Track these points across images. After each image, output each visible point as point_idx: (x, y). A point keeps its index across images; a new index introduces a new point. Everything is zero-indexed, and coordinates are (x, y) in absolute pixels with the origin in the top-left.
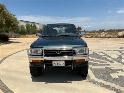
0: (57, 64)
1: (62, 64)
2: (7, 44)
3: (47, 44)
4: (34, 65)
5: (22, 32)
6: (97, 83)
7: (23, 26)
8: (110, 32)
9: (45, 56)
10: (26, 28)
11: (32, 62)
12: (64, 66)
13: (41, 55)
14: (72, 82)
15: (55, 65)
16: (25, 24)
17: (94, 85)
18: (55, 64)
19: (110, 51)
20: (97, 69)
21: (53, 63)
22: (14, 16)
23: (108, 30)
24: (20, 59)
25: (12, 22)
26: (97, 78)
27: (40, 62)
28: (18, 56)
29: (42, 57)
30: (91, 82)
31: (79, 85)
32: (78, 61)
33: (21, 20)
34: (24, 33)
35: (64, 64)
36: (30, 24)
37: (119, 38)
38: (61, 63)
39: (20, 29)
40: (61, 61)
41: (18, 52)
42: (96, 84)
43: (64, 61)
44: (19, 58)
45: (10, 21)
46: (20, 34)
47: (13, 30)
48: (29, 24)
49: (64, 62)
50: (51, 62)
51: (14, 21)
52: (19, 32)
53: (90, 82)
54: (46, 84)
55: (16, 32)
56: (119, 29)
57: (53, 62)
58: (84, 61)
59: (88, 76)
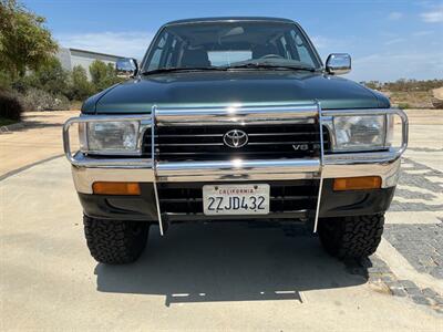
0: (226, 203)
1: (256, 202)
2: (15, 133)
3: (173, 96)
4: (101, 208)
5: (76, 92)
6: (432, 302)
7: (80, 69)
8: (400, 90)
9: (161, 158)
10: (90, 79)
11: (89, 191)
12: (266, 211)
13: (139, 152)
14: (302, 294)
15: (215, 206)
16: (86, 64)
17: (420, 309)
18: (216, 202)
19: (427, 150)
20: (403, 226)
21: (204, 199)
22: (40, 20)
23: (391, 85)
24: (53, 183)
25: (32, 45)
26: (420, 270)
27: (132, 190)
28: (48, 174)
29: (143, 162)
30: (400, 294)
31: (342, 313)
32: (342, 186)
33: (71, 50)
34: (83, 95)
35: (267, 203)
36: (107, 63)
37: (437, 108)
38: (248, 196)
39: (70, 82)
40: (251, 186)
41: (49, 160)
42: (428, 304)
43: (267, 187)
44: (51, 180)
45: (21, 39)
46: (71, 100)
47: (44, 83)
48: (102, 64)
49: (265, 190)
50: (194, 191)
51: (40, 41)
52: (67, 92)
53: (392, 293)
54: (168, 305)
55: (55, 92)
56: (432, 79)
57: (208, 194)
58: (375, 185)
59: (374, 263)
